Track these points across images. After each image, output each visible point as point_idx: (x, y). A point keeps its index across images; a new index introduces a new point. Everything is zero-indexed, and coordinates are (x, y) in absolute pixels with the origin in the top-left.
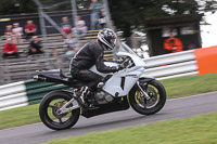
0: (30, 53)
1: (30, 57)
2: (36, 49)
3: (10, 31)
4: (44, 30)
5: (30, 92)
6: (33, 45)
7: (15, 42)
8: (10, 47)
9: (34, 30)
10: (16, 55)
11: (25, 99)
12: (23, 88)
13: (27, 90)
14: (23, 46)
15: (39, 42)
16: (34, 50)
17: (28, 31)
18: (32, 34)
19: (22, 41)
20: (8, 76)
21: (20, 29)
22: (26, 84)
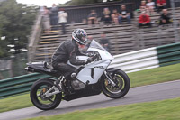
0: (161, 23)
1: (160, 27)
2: (166, 20)
3: (145, 5)
4: (173, 4)
5: (161, 56)
6: (163, 16)
7: (148, 14)
8: (144, 18)
9: (164, 4)
10: (149, 25)
11: (157, 62)
12: (155, 53)
13: (158, 54)
14: (155, 18)
15: (169, 14)
16: (164, 21)
17: (159, 5)
18: (163, 8)
19: (154, 13)
20: (143, 42)
21: (152, 3)
22: (158, 49)
